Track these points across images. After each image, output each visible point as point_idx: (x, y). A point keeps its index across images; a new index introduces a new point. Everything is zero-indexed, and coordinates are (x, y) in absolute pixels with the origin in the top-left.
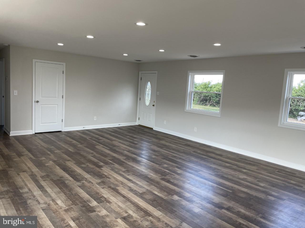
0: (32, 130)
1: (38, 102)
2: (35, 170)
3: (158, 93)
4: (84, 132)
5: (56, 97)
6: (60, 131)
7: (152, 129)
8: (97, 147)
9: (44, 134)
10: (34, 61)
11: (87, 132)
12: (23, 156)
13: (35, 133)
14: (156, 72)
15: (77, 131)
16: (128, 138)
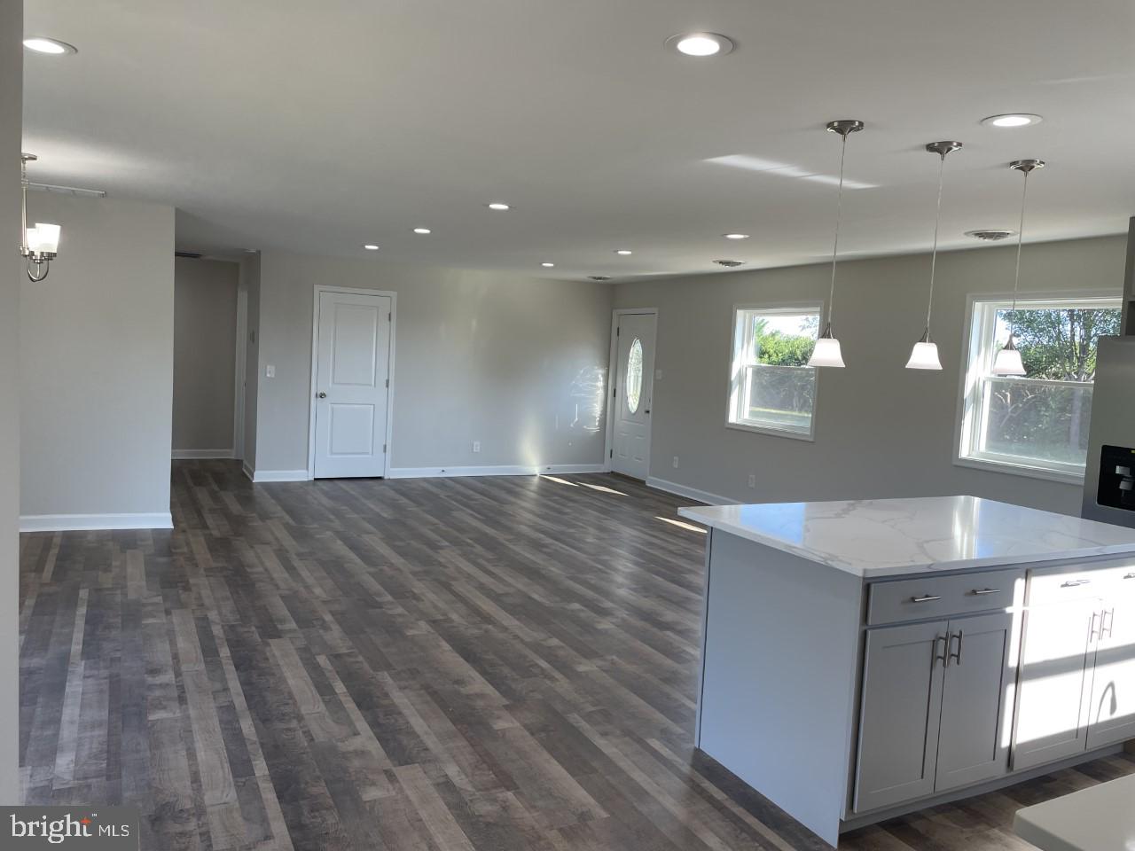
0: (307, 469)
1: (322, 396)
2: (289, 542)
3: (659, 372)
4: (441, 483)
5: (370, 385)
6: (380, 478)
7: (643, 482)
8: (455, 514)
9: (337, 482)
10: (317, 288)
11: (450, 482)
12: (270, 518)
13: (315, 479)
14: (655, 310)
15: (425, 480)
16: (554, 501)
